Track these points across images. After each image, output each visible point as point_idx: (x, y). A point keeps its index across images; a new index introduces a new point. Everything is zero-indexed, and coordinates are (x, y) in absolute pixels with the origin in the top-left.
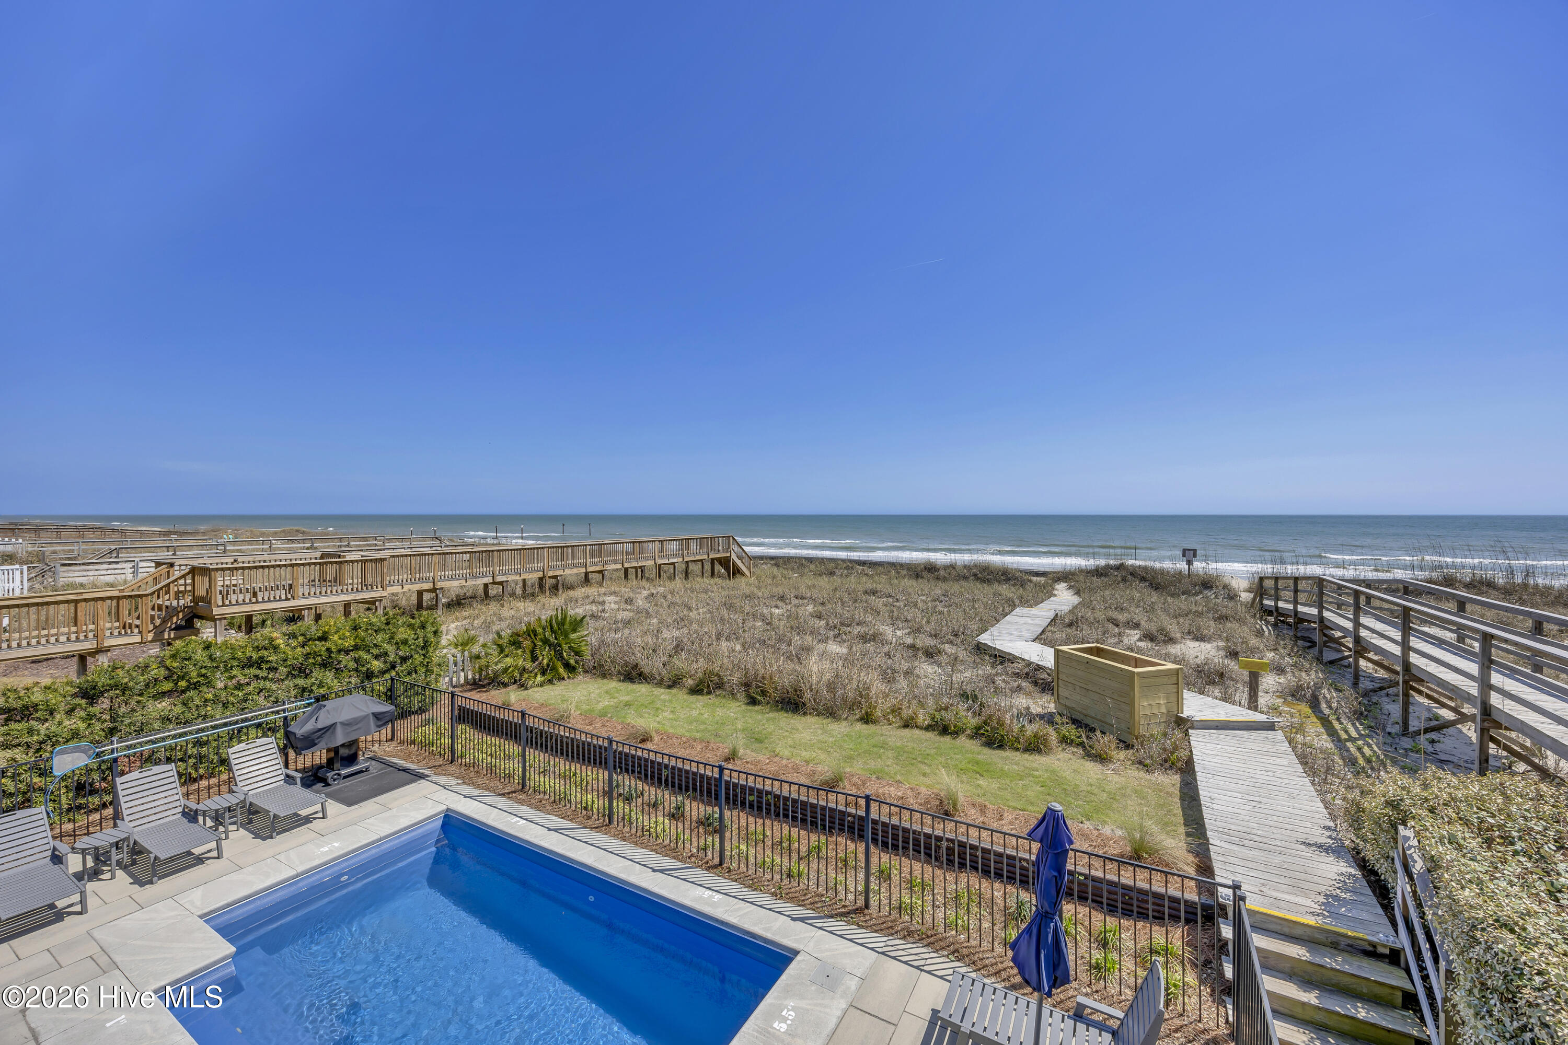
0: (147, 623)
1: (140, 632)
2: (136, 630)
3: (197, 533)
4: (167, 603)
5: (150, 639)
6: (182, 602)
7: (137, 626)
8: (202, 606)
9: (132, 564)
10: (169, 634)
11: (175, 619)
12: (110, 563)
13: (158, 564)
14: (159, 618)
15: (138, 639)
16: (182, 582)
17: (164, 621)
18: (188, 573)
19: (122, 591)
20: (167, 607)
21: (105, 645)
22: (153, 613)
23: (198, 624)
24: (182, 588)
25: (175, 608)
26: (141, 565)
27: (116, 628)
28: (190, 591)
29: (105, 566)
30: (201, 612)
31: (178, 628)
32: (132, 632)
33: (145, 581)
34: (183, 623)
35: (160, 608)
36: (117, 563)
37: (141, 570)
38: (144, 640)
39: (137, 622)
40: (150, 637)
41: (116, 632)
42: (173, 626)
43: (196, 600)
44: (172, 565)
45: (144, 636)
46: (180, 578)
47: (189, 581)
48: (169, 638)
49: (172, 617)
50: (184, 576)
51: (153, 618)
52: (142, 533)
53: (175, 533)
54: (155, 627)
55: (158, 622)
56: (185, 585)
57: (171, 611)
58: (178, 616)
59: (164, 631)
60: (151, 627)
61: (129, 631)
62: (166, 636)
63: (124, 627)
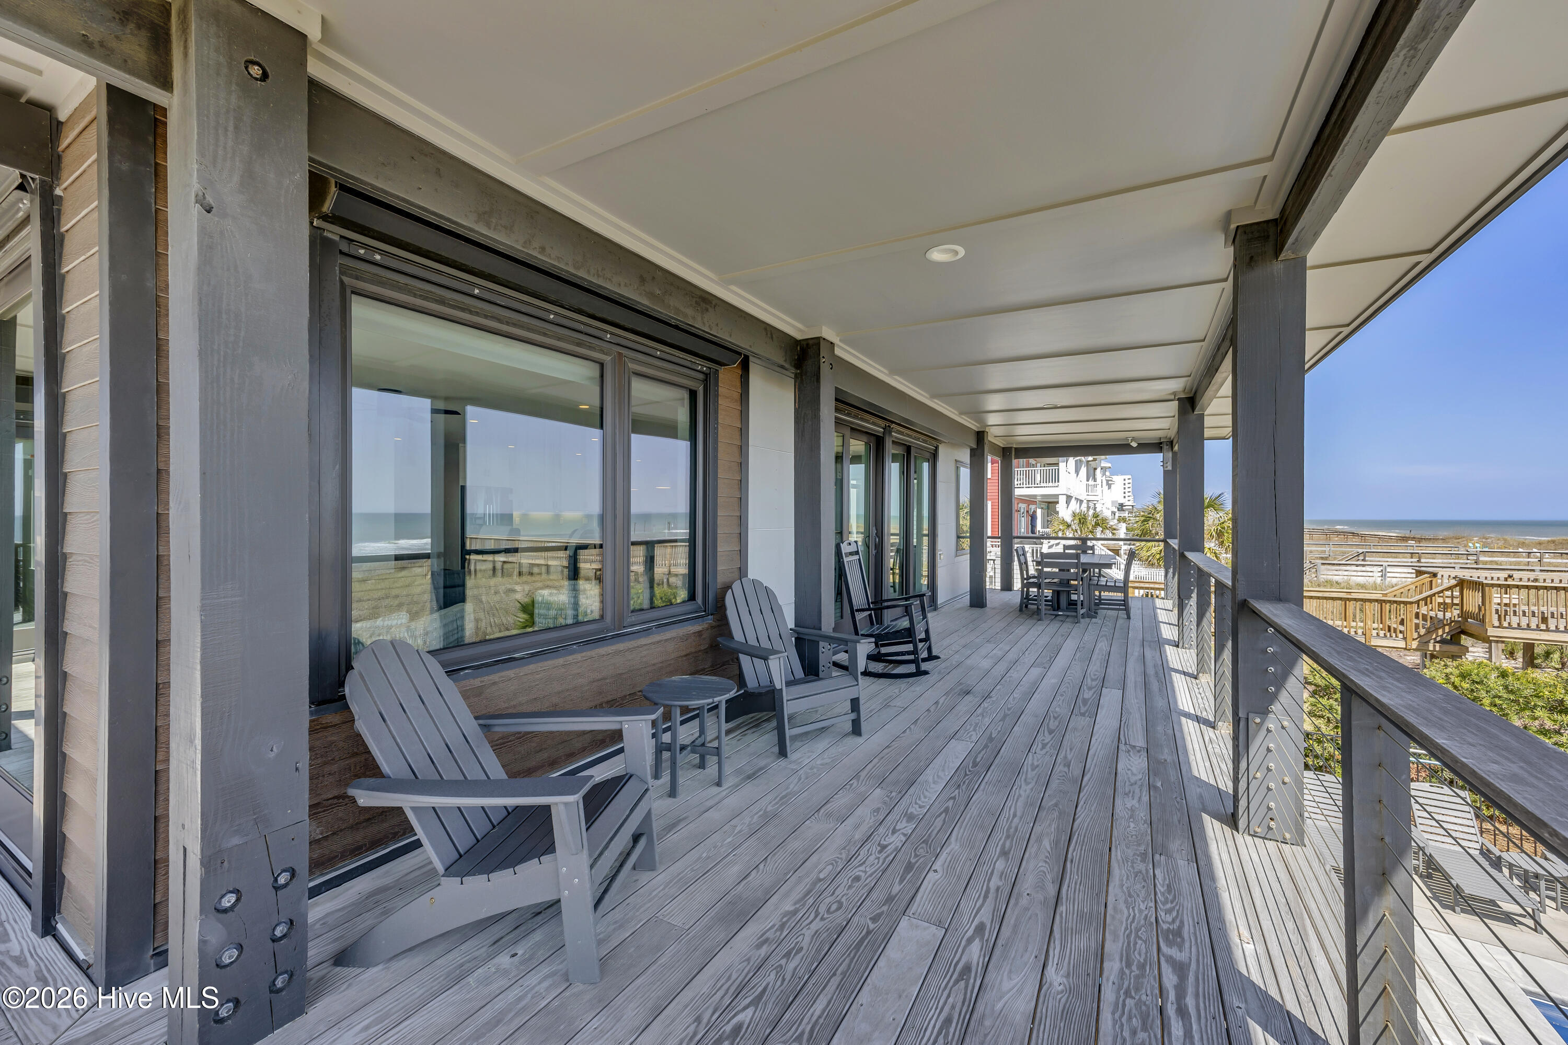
0: (1411, 630)
1: (1405, 638)
2: (1401, 636)
3: (1435, 540)
4: (1432, 614)
5: (1414, 646)
6: (1448, 615)
7: (1401, 632)
8: (1472, 623)
9: (1380, 569)
10: (1434, 646)
11: (1440, 632)
12: (1357, 566)
13: (1419, 573)
14: (1424, 628)
15: (1402, 644)
16: (1448, 593)
17: (1429, 632)
18: (1456, 586)
19: (1385, 595)
20: (1431, 618)
21: (1372, 644)
22: (1417, 621)
23: (1465, 640)
24: (1448, 601)
25: (1440, 621)
26: (1389, 569)
27: (1382, 629)
28: (1457, 605)
29: (1354, 568)
30: (1472, 630)
31: (1443, 642)
32: (1396, 637)
33: (1407, 588)
34: (1449, 637)
35: (1425, 618)
36: (1364, 566)
37: (1388, 575)
38: (1409, 647)
39: (1401, 628)
40: (1415, 644)
41: (1382, 633)
42: (1438, 639)
43: (1465, 615)
44: (1435, 575)
45: (1409, 643)
46: (1447, 589)
47: (1456, 593)
48: (1434, 650)
49: (1437, 629)
50: (1450, 588)
51: (1417, 626)
52: (1380, 538)
53: (1413, 539)
54: (1420, 636)
55: (1422, 632)
56: (1452, 597)
57: (1437, 624)
58: (1444, 630)
59: (1429, 642)
60: (1415, 635)
61: (1394, 635)
62: (1431, 648)
63: (1389, 630)
